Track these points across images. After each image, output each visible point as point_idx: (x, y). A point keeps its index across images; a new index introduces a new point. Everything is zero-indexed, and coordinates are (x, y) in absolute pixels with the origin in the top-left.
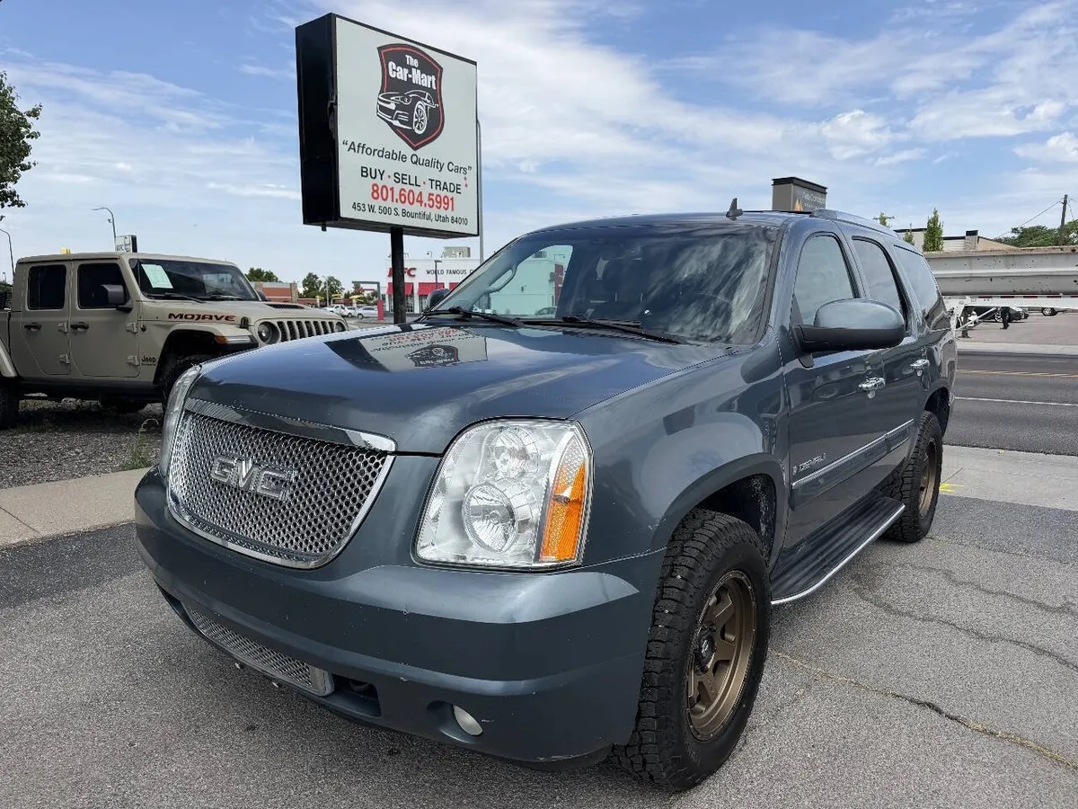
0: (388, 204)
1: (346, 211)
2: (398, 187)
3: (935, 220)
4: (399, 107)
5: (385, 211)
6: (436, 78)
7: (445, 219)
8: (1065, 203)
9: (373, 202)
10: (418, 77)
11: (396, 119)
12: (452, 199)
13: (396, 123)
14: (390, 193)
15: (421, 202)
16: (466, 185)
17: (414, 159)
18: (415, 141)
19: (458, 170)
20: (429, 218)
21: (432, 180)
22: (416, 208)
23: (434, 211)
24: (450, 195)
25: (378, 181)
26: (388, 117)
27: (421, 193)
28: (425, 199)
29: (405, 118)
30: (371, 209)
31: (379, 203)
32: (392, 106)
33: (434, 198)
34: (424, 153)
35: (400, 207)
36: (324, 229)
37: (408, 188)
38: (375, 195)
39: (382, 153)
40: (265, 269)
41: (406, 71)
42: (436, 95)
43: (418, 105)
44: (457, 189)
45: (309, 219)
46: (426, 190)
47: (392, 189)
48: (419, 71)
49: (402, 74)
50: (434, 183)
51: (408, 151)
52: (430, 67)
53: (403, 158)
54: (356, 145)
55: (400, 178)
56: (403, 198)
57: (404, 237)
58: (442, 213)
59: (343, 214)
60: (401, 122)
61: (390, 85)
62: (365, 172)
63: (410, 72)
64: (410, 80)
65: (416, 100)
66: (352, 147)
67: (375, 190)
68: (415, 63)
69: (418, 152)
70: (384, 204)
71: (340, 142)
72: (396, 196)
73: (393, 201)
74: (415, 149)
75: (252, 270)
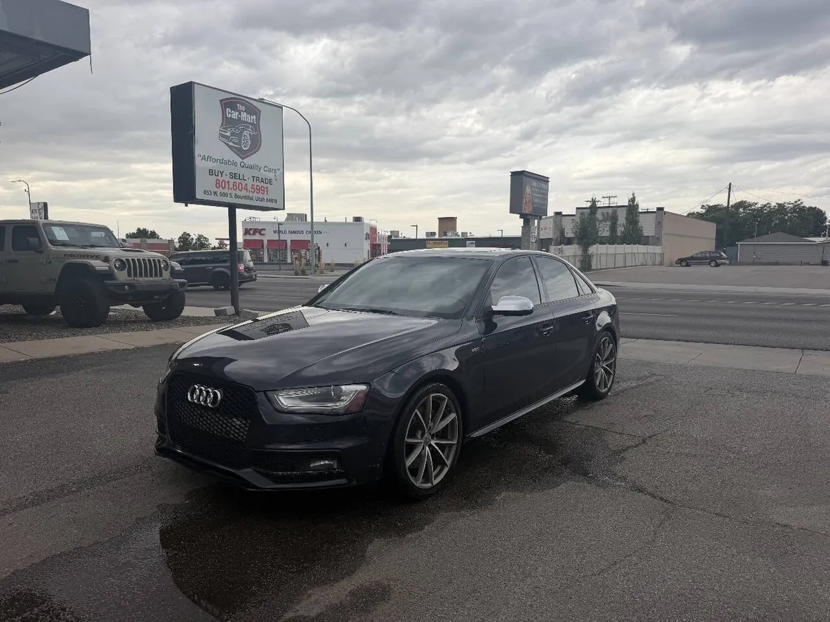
0: (226, 191)
1: (199, 195)
2: (232, 181)
3: (633, 200)
4: (232, 134)
5: (224, 195)
6: (256, 116)
7: (262, 200)
8: (730, 189)
9: (216, 190)
10: (244, 116)
11: (231, 141)
12: (267, 188)
13: (231, 144)
14: (227, 184)
15: (247, 189)
16: (276, 180)
17: (242, 164)
18: (243, 154)
19: (270, 170)
20: (251, 199)
21: (254, 177)
22: (243, 193)
23: (255, 195)
24: (266, 186)
25: (219, 177)
26: (225, 140)
27: (246, 184)
28: (249, 188)
29: (237, 141)
30: (215, 193)
31: (220, 190)
32: (228, 134)
33: (255, 187)
34: (248, 161)
35: (233, 192)
36: (186, 205)
37: (238, 181)
38: (218, 186)
39: (222, 162)
40: (150, 229)
41: (237, 113)
42: (256, 127)
43: (245, 133)
44: (270, 181)
45: (177, 199)
46: (250, 182)
47: (228, 182)
48: (245, 114)
49: (235, 115)
50: (255, 179)
51: (238, 160)
52: (252, 110)
53: (235, 164)
54: (206, 157)
55: (234, 176)
56: (235, 188)
57: (237, 209)
58: (261, 196)
59: (198, 197)
60: (234, 143)
61: (227, 122)
62: (211, 172)
63: (240, 114)
64: (239, 119)
65: (243, 130)
66: (204, 158)
67: (218, 184)
68: (243, 108)
69: (244, 161)
70: (223, 191)
71: (196, 155)
72: (231, 186)
73: (229, 189)
74: (242, 159)
75: (139, 230)
